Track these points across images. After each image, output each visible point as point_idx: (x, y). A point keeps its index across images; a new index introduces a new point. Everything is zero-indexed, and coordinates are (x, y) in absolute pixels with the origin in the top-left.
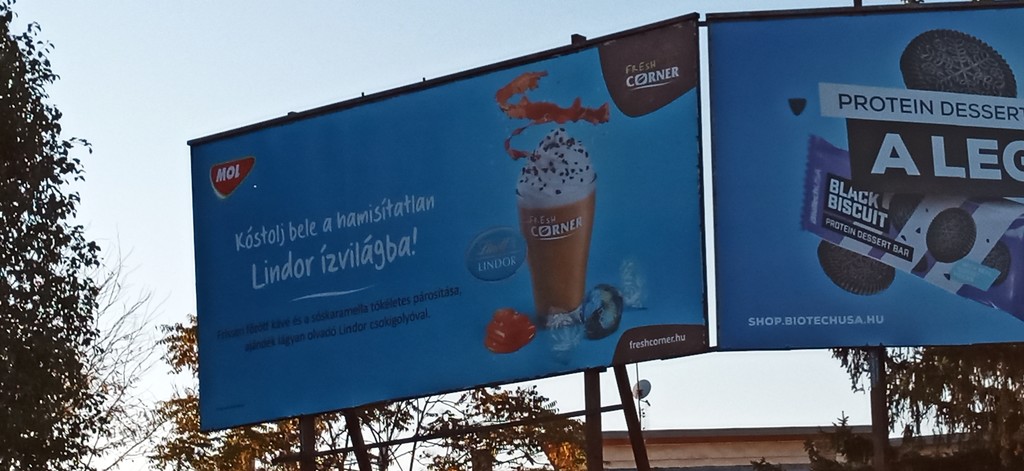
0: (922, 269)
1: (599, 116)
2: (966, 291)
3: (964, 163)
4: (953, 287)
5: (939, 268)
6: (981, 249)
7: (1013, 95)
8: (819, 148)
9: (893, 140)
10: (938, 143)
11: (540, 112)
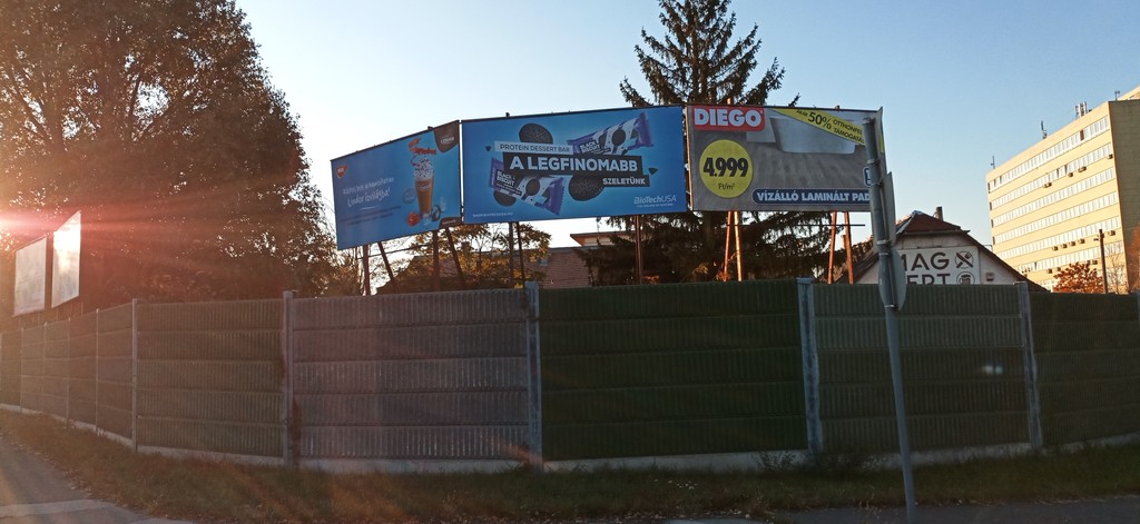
0: (524, 198)
1: (434, 152)
2: (537, 204)
3: (537, 165)
4: (533, 203)
5: (529, 197)
6: (541, 191)
7: (551, 143)
8: (494, 161)
9: (516, 158)
10: (529, 159)
11: (419, 151)
